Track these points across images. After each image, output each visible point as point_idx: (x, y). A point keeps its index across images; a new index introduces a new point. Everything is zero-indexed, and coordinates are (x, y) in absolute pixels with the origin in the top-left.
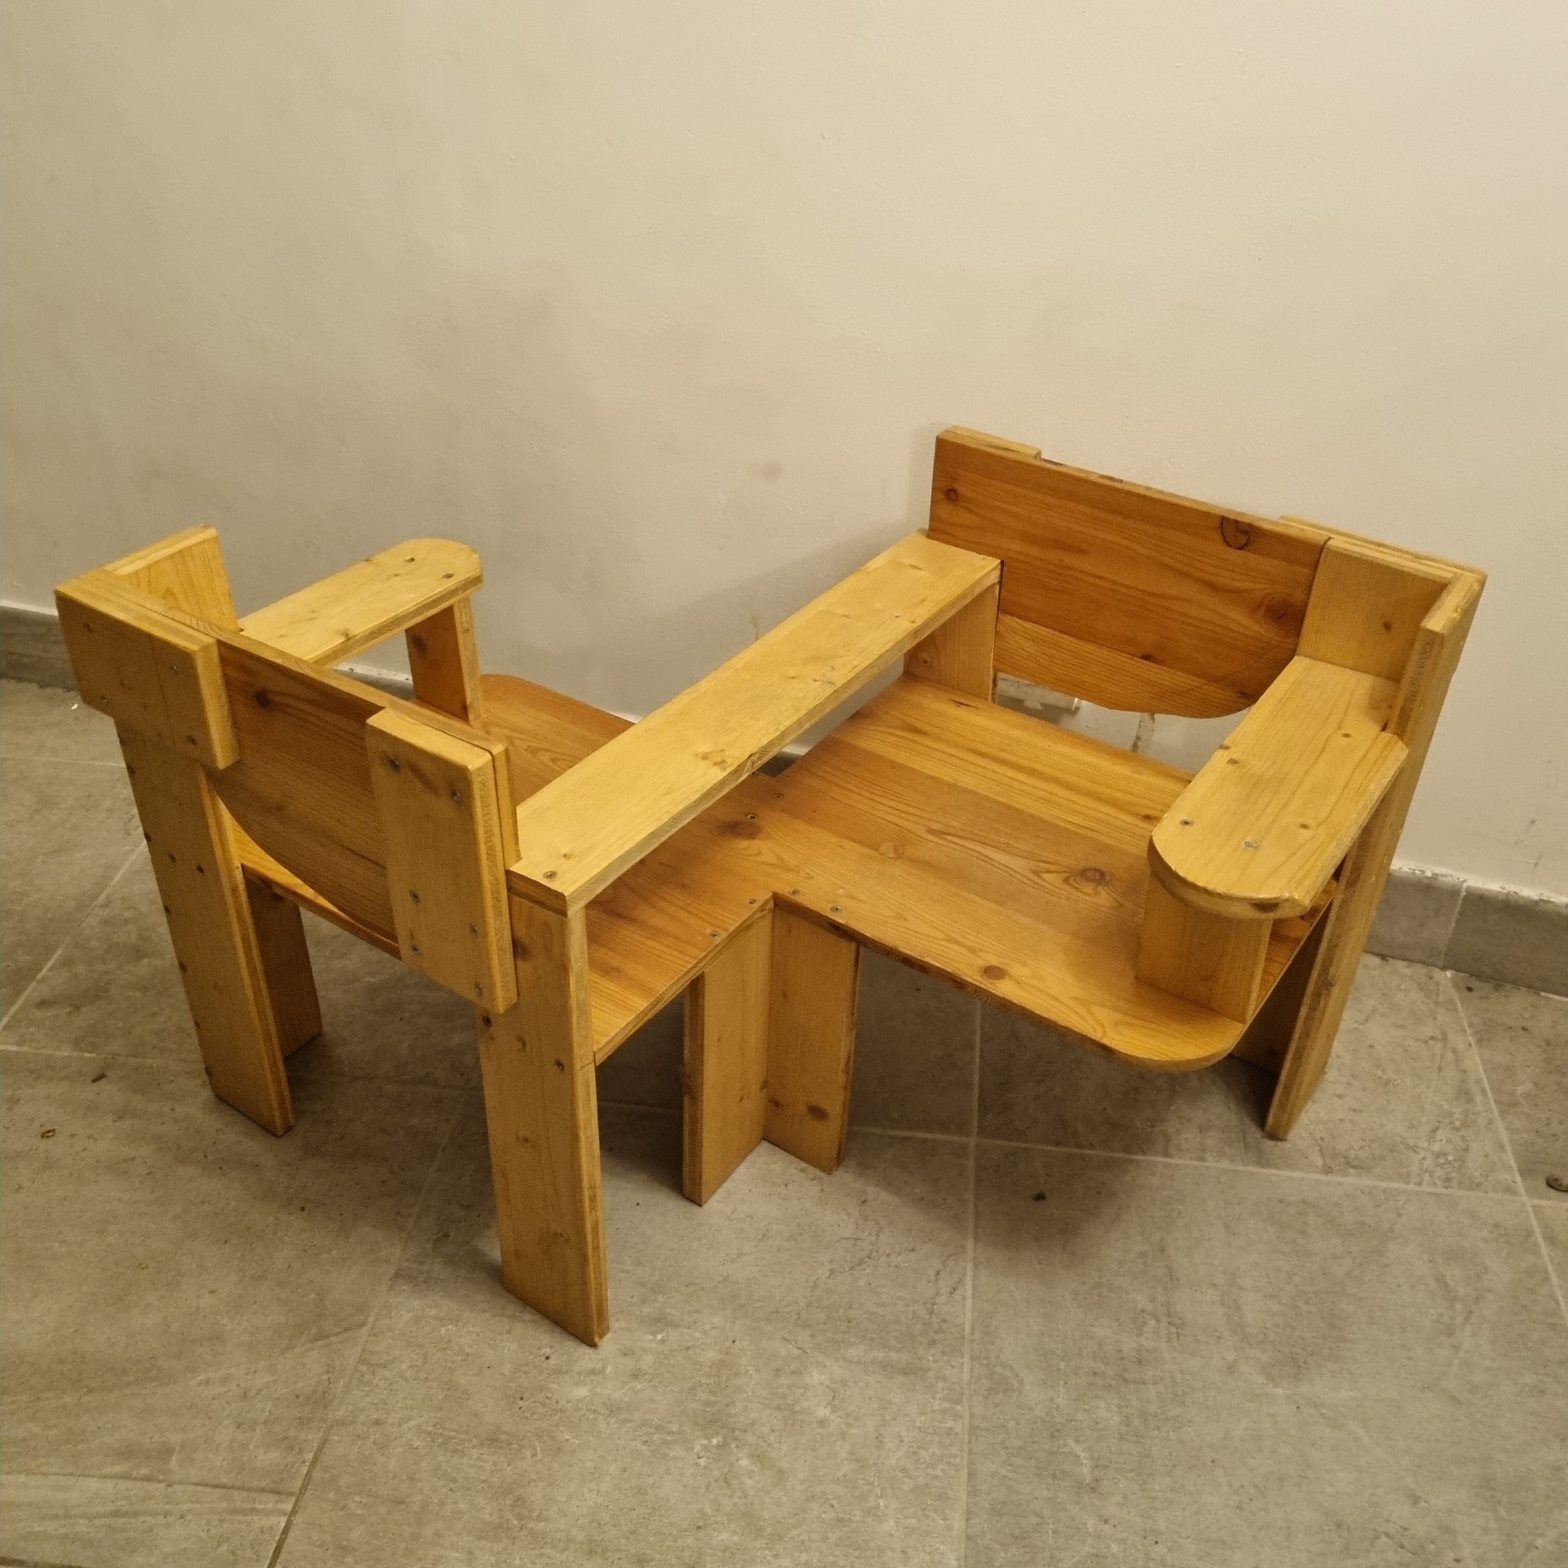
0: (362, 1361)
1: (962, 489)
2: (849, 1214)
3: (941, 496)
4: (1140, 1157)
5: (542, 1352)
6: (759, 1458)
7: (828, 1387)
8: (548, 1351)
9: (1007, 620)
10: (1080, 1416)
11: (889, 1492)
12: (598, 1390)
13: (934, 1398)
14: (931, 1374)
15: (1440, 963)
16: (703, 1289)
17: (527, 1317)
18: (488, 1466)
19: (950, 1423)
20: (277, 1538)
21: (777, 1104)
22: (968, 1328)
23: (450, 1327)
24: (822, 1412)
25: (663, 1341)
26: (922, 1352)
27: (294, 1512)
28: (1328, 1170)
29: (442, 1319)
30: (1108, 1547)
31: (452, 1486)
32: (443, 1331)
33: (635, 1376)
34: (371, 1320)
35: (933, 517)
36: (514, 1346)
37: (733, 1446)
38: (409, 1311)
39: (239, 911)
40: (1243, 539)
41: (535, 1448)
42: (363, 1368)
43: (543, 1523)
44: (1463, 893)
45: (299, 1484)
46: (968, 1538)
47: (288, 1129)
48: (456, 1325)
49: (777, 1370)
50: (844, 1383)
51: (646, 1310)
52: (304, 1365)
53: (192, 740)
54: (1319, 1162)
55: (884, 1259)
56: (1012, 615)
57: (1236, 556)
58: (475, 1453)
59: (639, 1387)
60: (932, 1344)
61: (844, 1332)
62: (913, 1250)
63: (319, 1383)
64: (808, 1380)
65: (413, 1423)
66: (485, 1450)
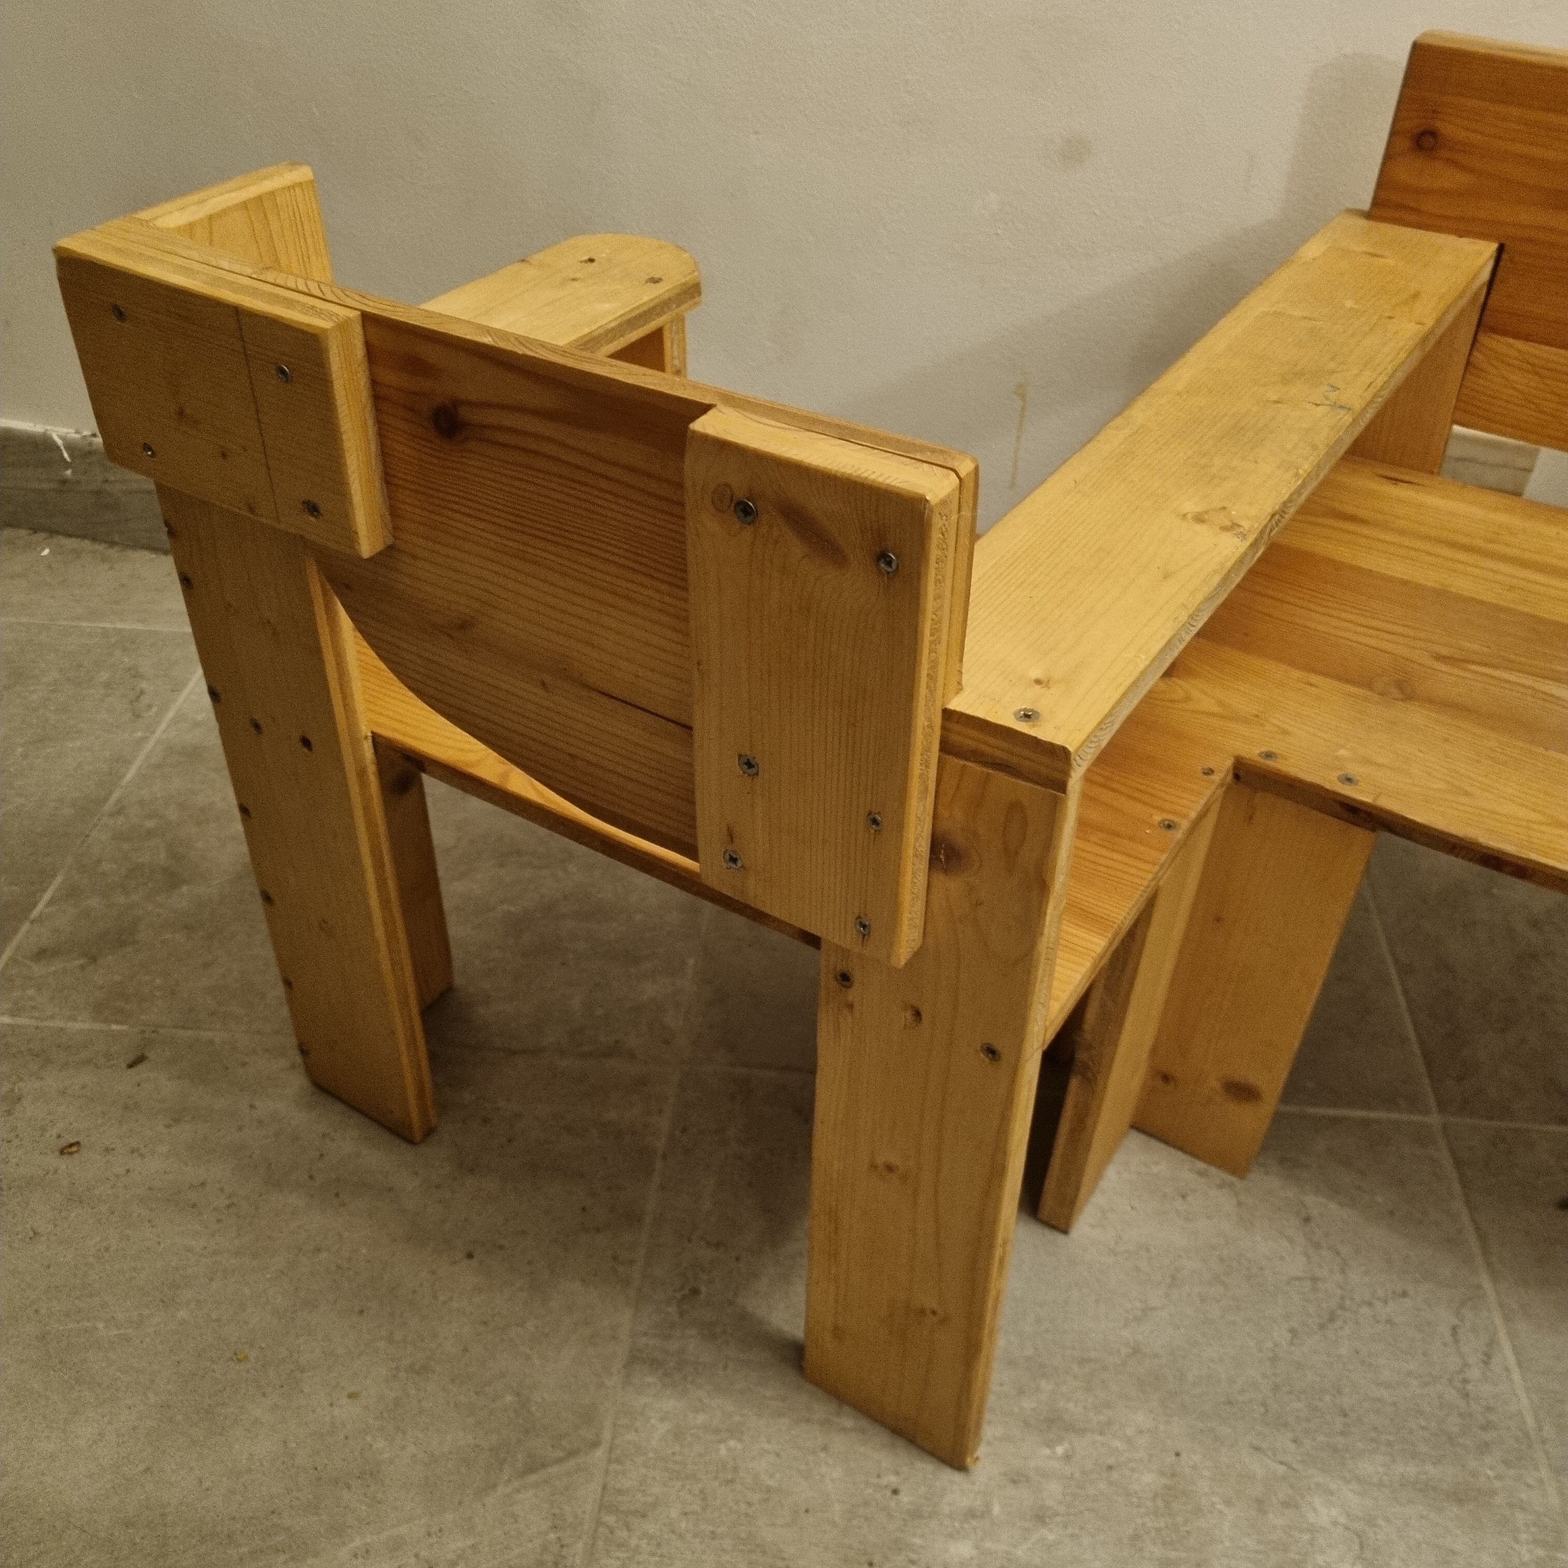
0: (604, 1506)
1: (1449, 128)
2: (1291, 1240)
3: (1405, 143)
5: (884, 1481)
7: (1347, 1528)
8: (893, 1479)
9: (1493, 342)
12: (988, 1545)
13: (1517, 1541)
14: (1499, 1500)
16: (1105, 1368)
17: (848, 1423)
21: (1166, 1078)
22: (1530, 1420)
25: (1067, 1457)
26: (1472, 1464)
29: (717, 1431)
33: (1041, 1517)
34: (607, 1435)
35: (1384, 182)
36: (837, 1473)
38: (662, 1420)
39: (367, 809)
42: (610, 1519)
47: (429, 1132)
49: (1259, 1501)
50: (1371, 1522)
51: (1028, 1404)
52: (515, 1518)
53: (313, 509)
55: (1365, 1310)
56: (1505, 333)
59: (1051, 1537)
60: (1484, 1448)
61: (1342, 1434)
62: (1404, 1294)
63: (545, 1549)
64: (1311, 1517)
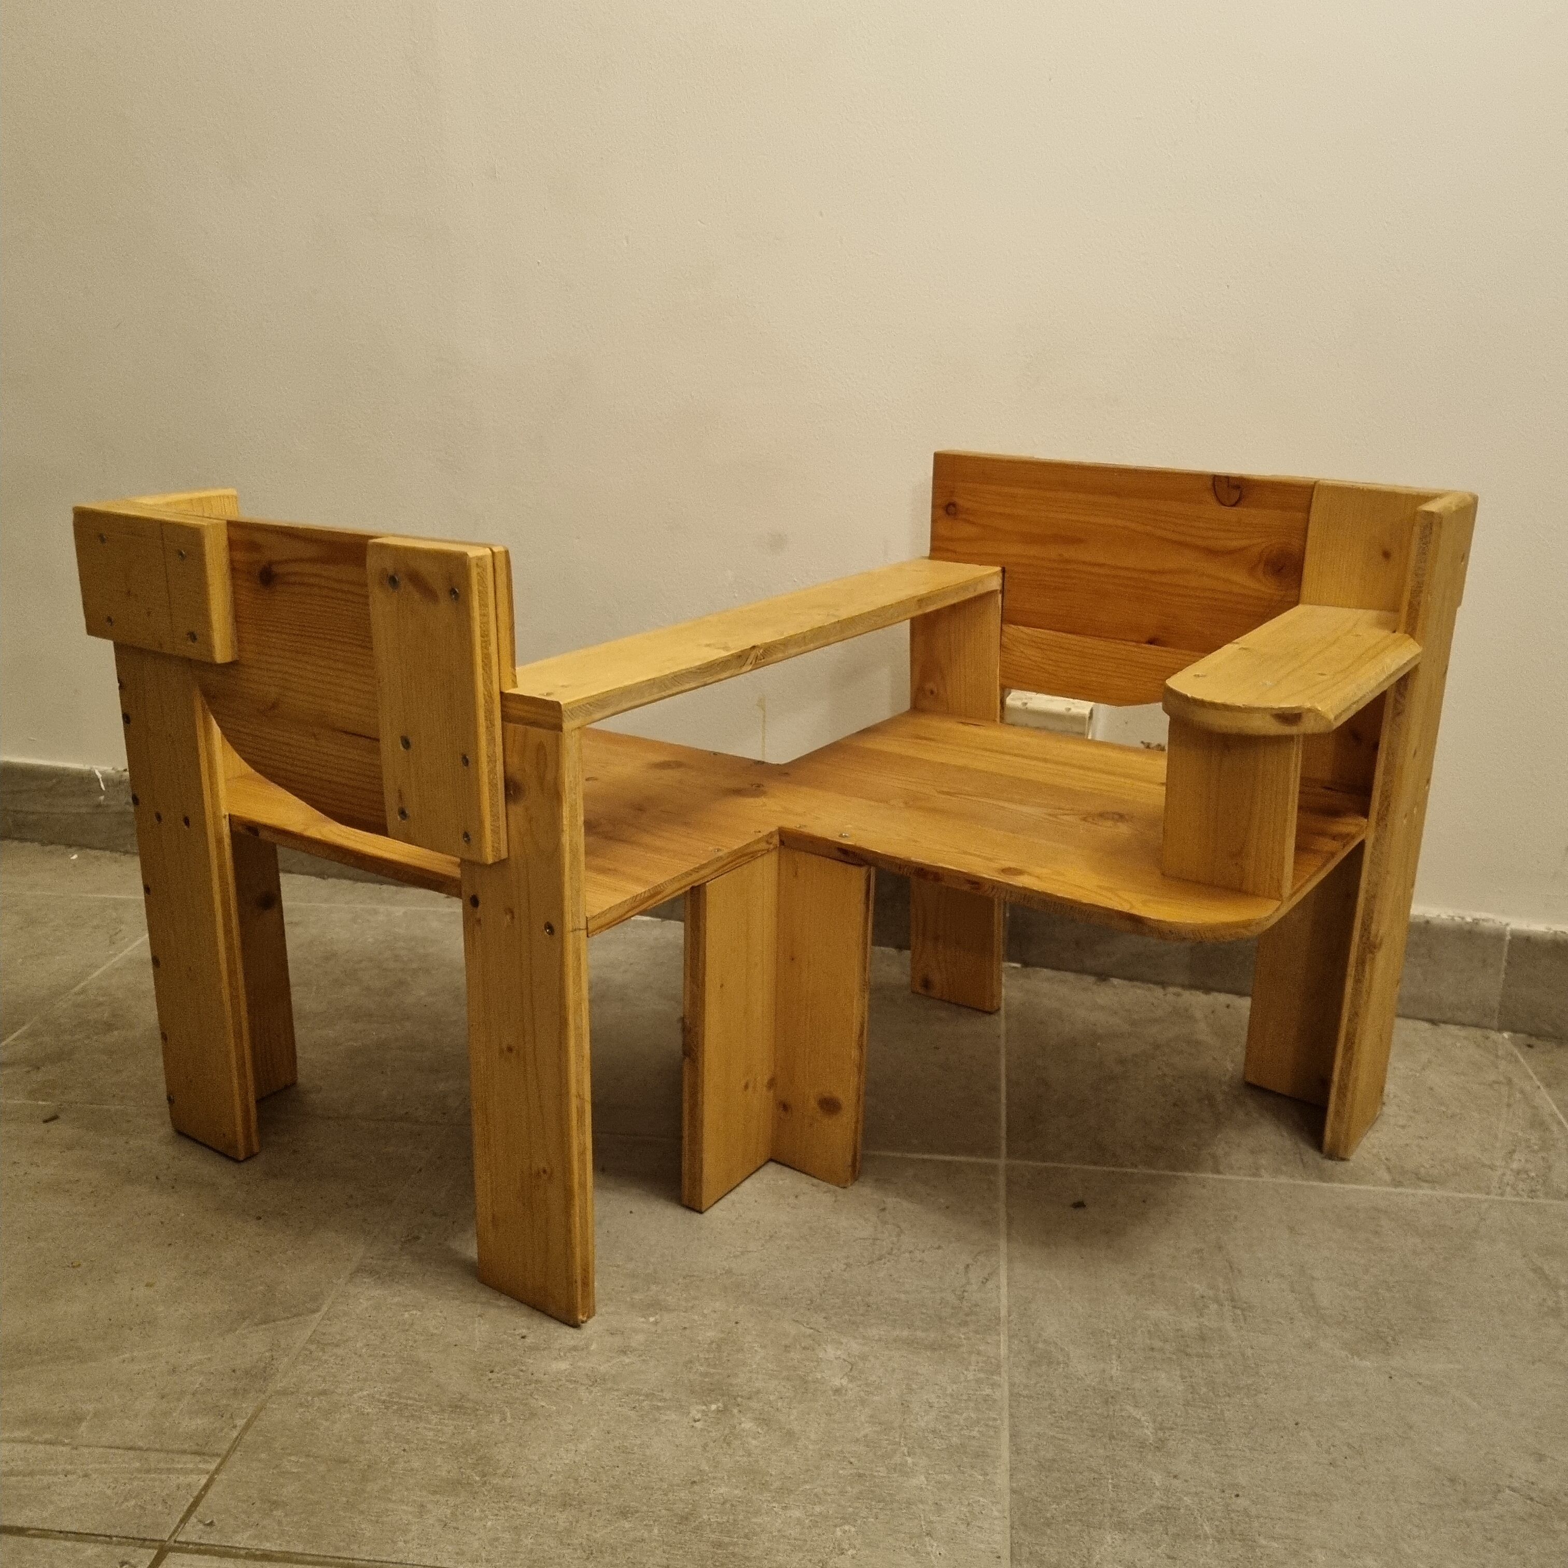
0: (311, 1341)
1: (960, 501)
2: (866, 1220)
3: (941, 512)
4: (1187, 1174)
5: (517, 1332)
6: (764, 1421)
7: (844, 1360)
8: (524, 1331)
9: (1011, 629)
10: (1137, 1385)
11: (918, 1451)
12: (580, 1364)
13: (967, 1370)
14: (964, 1349)
15: (1495, 1023)
16: (702, 1280)
17: (503, 1303)
18: (449, 1430)
19: (988, 1391)
20: (195, 1494)
21: (785, 1108)
22: (1003, 1313)
23: (414, 1312)
24: (837, 1382)
25: (656, 1323)
26: (952, 1331)
27: (217, 1471)
28: (1397, 1184)
29: (407, 1306)
30: (1180, 1499)
31: (406, 1447)
32: (406, 1315)
33: (623, 1352)
34: (325, 1308)
35: (935, 537)
36: (486, 1327)
37: (735, 1411)
38: (369, 1299)
39: (221, 867)
40: (1235, 495)
41: (504, 1413)
42: (313, 1347)
43: (510, 1479)
44: (1508, 938)
45: (226, 1446)
46: (1013, 1491)
47: (250, 1156)
48: (421, 1311)
49: (786, 1346)
50: (863, 1358)
51: (637, 1297)
52: (244, 1346)
53: (193, 636)
54: (1387, 1177)
55: (906, 1255)
56: (1016, 624)
57: (1231, 514)
58: (434, 1418)
59: (627, 1361)
60: (965, 1323)
61: (862, 1315)
62: (939, 1248)
63: (260, 1360)
64: (821, 1355)
65: (365, 1393)
66: (446, 1415)
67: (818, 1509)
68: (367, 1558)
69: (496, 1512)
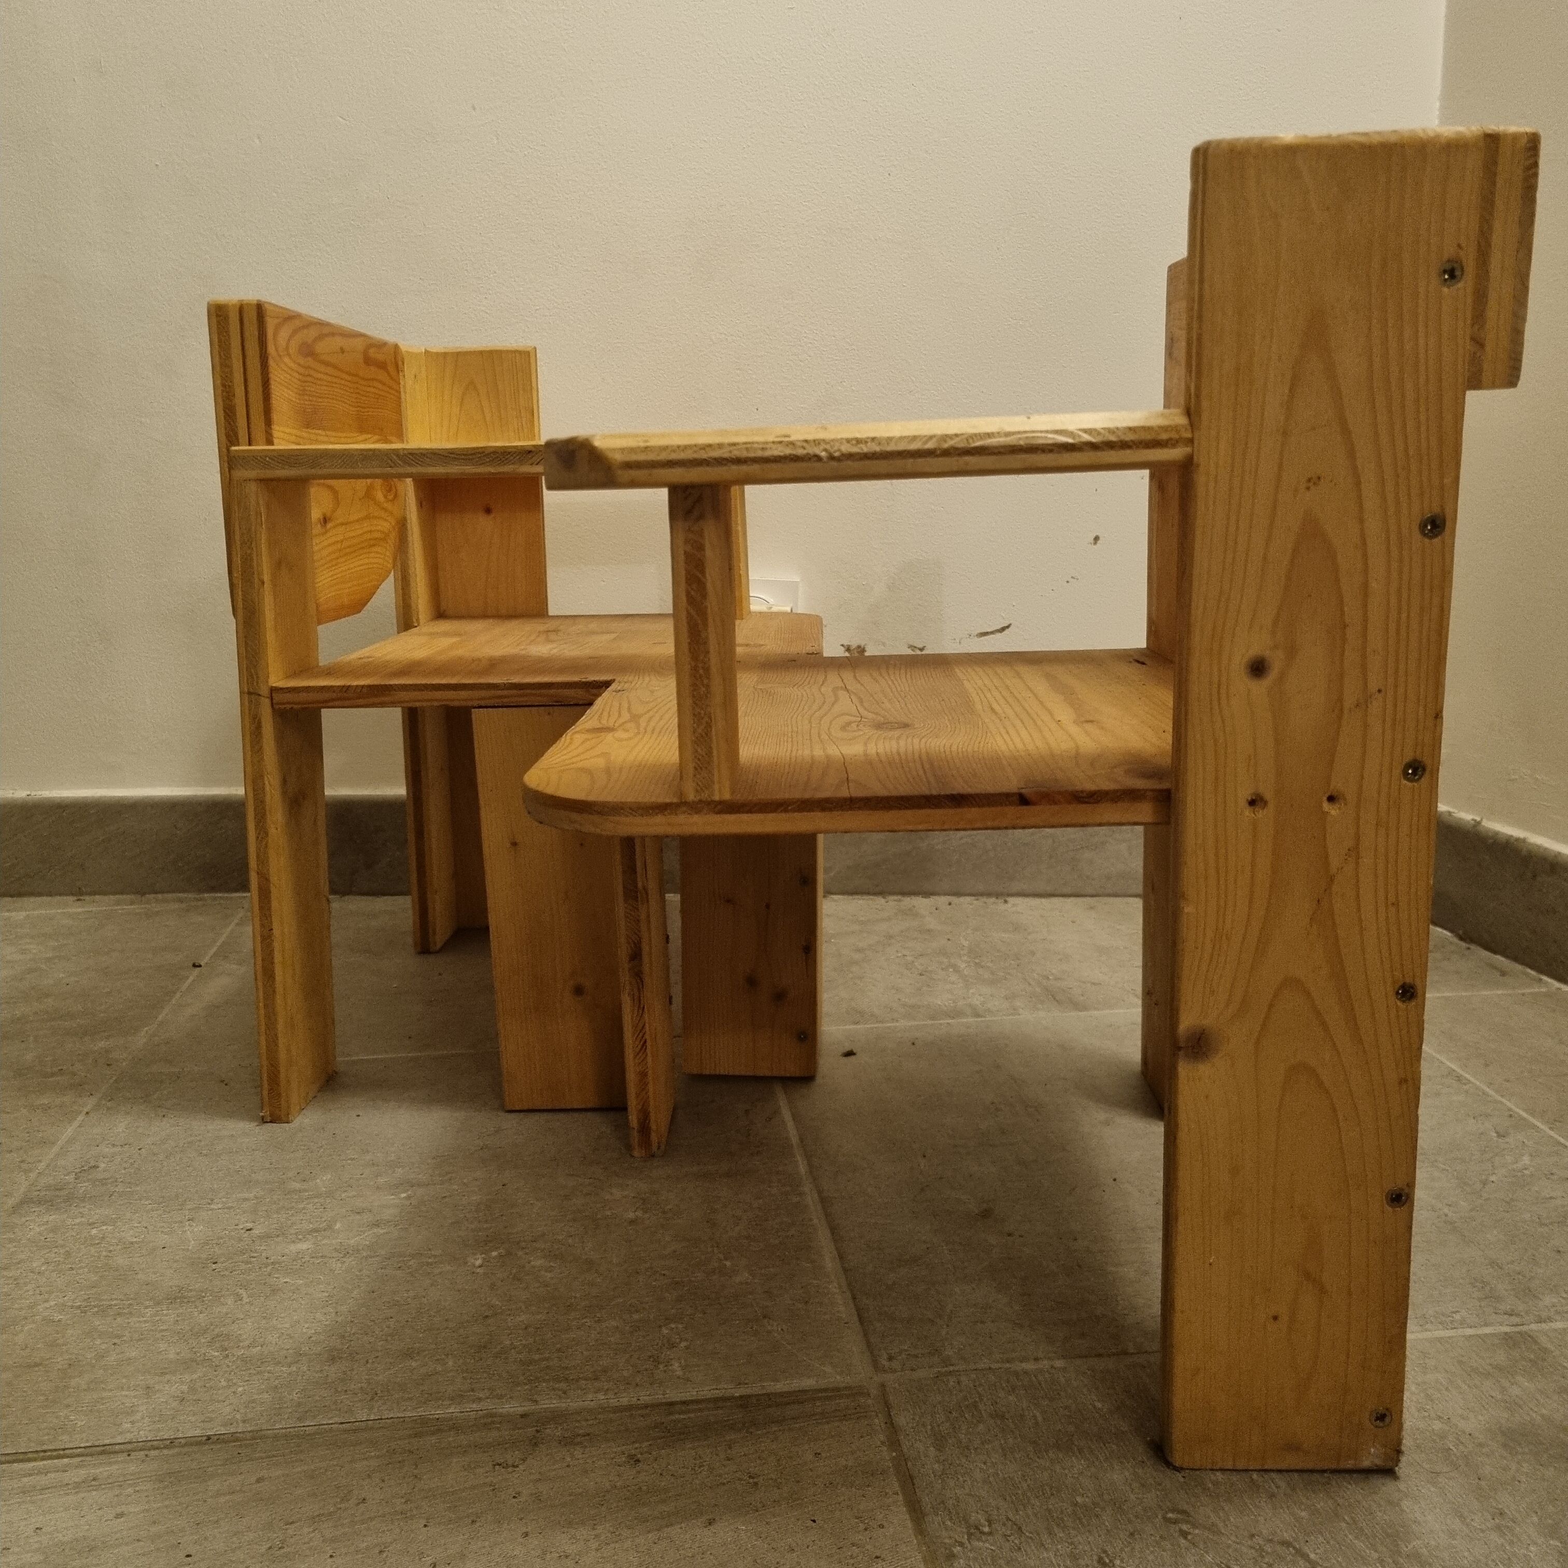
4: (949, 1021)
6: (558, 1257)
7: (634, 1197)
10: (950, 1174)
11: (734, 1254)
12: (325, 1242)
13: (770, 1187)
14: (762, 1172)
18: (170, 1318)
23: (104, 1228)
24: (632, 1214)
26: (744, 1160)
30: (1020, 1251)
31: (116, 1341)
32: (94, 1231)
37: (521, 1253)
38: (41, 1225)
41: (239, 1295)
43: (259, 1348)
46: (847, 1271)
48: (113, 1225)
49: (566, 1196)
50: (655, 1193)
58: (149, 1311)
65: (52, 1303)
66: (164, 1307)
67: (636, 1316)
68: (82, 1445)
69: (247, 1378)
